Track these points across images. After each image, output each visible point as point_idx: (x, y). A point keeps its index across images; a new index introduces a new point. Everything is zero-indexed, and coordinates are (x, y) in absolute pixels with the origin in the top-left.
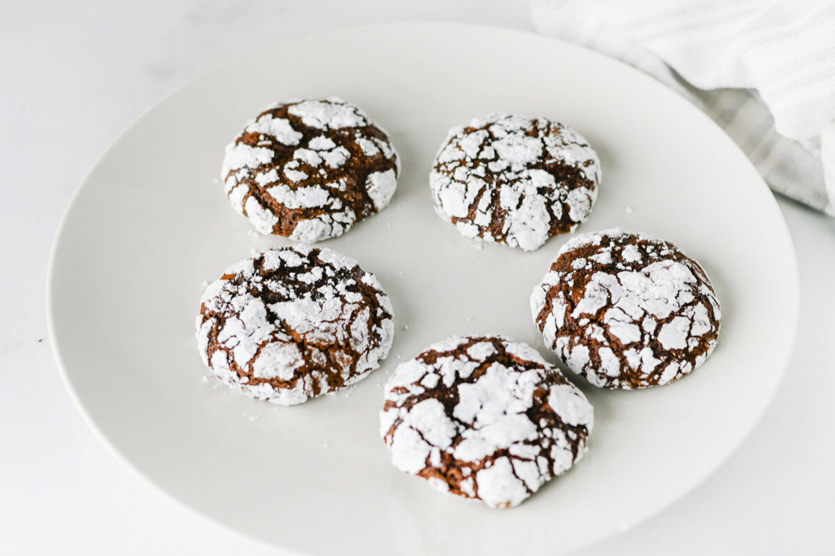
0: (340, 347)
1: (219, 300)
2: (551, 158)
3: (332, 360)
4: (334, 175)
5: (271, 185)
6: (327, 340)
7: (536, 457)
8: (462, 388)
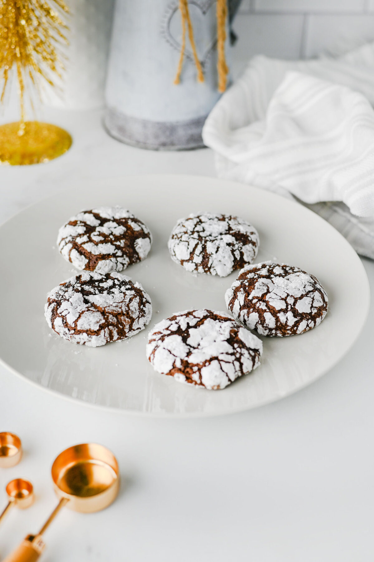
0: (124, 315)
1: (58, 294)
2: (232, 230)
3: (120, 321)
4: (118, 238)
5: (84, 243)
6: (117, 311)
7: (233, 361)
8: (191, 331)
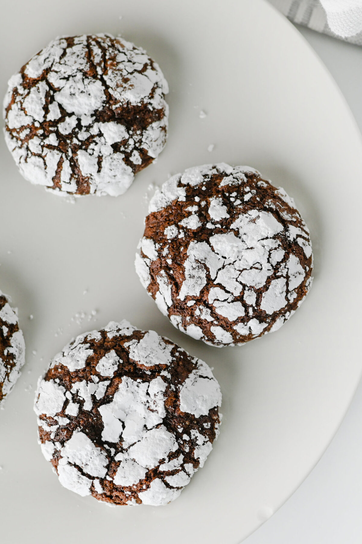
2: (116, 101)
7: (182, 466)
8: (103, 410)
